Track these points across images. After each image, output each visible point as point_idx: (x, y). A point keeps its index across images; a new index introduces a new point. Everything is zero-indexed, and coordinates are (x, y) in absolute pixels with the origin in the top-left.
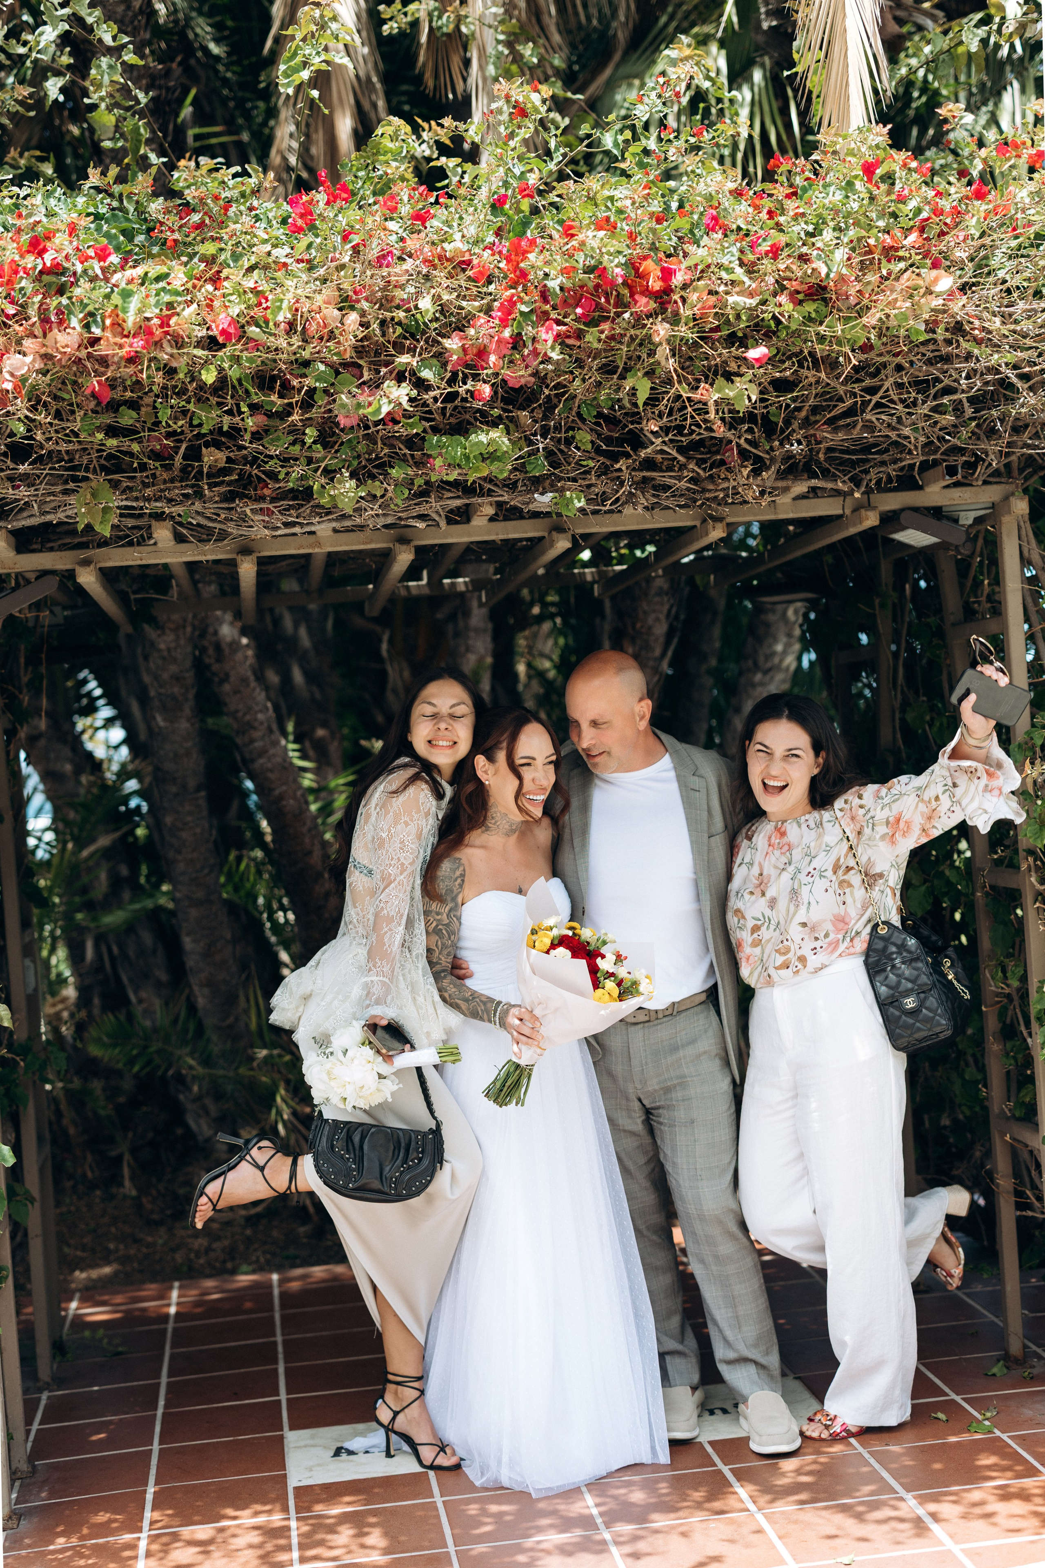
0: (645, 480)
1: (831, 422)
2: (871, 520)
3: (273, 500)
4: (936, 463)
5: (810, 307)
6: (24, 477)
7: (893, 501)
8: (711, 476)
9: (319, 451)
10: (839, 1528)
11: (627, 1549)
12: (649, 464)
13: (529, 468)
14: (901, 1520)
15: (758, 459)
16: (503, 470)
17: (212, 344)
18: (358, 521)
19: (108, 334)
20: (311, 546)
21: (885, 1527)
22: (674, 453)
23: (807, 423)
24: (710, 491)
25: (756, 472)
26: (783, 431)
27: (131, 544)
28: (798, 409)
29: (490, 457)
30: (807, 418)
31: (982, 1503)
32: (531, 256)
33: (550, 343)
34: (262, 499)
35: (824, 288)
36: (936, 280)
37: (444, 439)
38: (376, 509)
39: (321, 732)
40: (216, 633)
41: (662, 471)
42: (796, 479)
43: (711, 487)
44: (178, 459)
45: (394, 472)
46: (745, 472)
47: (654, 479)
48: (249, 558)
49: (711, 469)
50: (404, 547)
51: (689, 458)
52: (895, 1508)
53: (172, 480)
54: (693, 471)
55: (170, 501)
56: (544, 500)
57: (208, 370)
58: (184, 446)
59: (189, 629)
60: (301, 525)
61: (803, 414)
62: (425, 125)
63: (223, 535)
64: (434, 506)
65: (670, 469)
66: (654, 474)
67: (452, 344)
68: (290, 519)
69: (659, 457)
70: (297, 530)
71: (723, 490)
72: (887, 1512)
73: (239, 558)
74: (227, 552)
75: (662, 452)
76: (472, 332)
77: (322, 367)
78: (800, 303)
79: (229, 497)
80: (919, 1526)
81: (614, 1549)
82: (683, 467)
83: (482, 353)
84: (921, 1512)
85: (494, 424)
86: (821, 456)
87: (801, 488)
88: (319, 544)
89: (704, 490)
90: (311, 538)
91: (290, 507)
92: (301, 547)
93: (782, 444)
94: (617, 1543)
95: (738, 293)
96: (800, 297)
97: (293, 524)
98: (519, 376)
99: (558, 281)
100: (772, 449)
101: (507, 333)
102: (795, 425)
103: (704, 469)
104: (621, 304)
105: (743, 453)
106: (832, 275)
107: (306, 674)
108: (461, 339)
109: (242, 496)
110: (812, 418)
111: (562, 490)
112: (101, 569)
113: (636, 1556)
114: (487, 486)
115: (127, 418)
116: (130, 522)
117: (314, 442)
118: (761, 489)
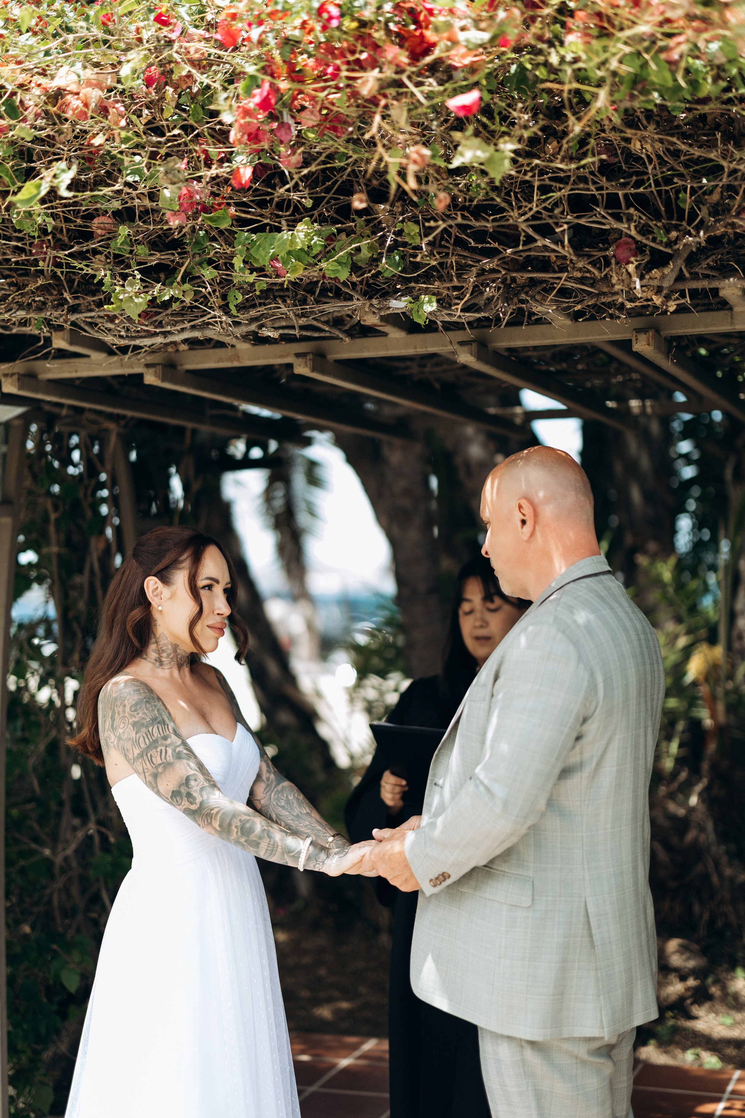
0: (533, 283)
8: (606, 275)
12: (544, 265)
15: (653, 253)
20: (230, 359)
22: (564, 250)
24: (604, 294)
38: (221, 316)
41: (555, 272)
43: (605, 290)
46: (631, 268)
47: (542, 281)
49: (605, 269)
50: (300, 360)
54: (589, 271)
56: (400, 305)
61: (714, 199)
65: (563, 269)
69: (553, 256)
73: (145, 371)
82: (574, 266)
88: (237, 357)
92: (220, 360)
93: (683, 234)
103: (600, 269)
105: (640, 249)
111: (414, 295)
118: (659, 290)
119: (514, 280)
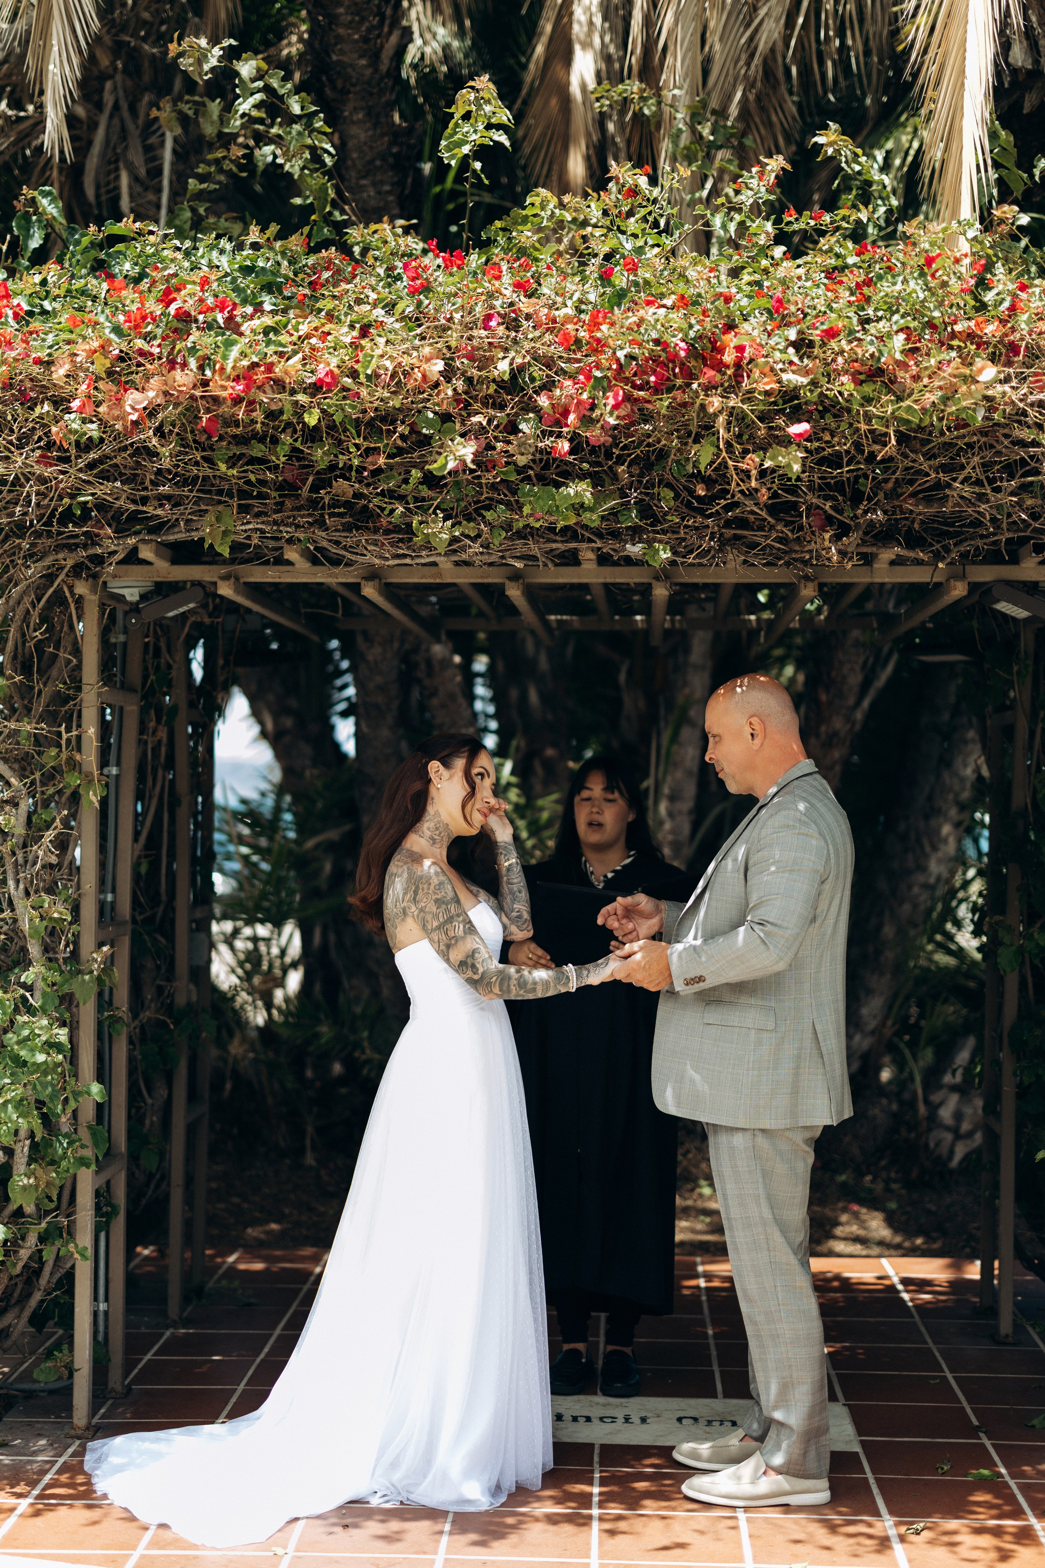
0: (736, 537)
1: (913, 495)
2: (959, 590)
3: (387, 532)
4: (1024, 541)
5: (868, 389)
6: (168, 498)
7: (986, 574)
8: (799, 538)
9: (425, 492)
10: (811, 1535)
11: (607, 1526)
12: (742, 523)
13: (621, 519)
14: (870, 1537)
15: (842, 525)
16: (592, 519)
17: (316, 389)
18: (464, 557)
19: (217, 377)
20: (432, 576)
21: (852, 1541)
22: (764, 514)
23: (893, 495)
24: (796, 552)
25: (836, 538)
26: (870, 499)
27: (267, 563)
28: (886, 481)
29: (579, 508)
30: (894, 489)
31: (955, 1533)
32: (604, 328)
33: (609, 408)
34: (376, 531)
35: (880, 372)
36: (980, 371)
37: (536, 489)
38: (476, 548)
39: (550, 752)
40: (428, 650)
41: (753, 530)
42: (884, 546)
43: (797, 548)
44: (305, 491)
45: (489, 515)
46: (827, 536)
47: (745, 537)
48: (371, 583)
49: (798, 531)
50: (513, 584)
51: (778, 520)
52: (870, 1525)
53: (299, 509)
54: (783, 532)
55: (298, 526)
56: (635, 549)
57: (310, 413)
58: (311, 479)
59: (396, 645)
60: (412, 558)
61: (890, 485)
62: (595, 195)
63: (350, 563)
64: (534, 548)
65: (761, 528)
66: (745, 533)
67: (543, 401)
68: (401, 552)
69: (752, 518)
70: (408, 561)
71: (810, 551)
72: (862, 1529)
73: (363, 583)
74: (356, 577)
75: (752, 512)
76: (558, 392)
77: (431, 415)
78: (861, 383)
79: (348, 528)
80: (884, 1543)
81: (595, 1525)
82: (772, 527)
83: (566, 413)
84: (892, 1532)
85: (582, 477)
86: (916, 526)
87: (887, 555)
88: (440, 575)
89: (792, 551)
90: (433, 569)
91: (401, 540)
92: (423, 577)
93: (866, 512)
94: (601, 1519)
95: (794, 372)
96: (862, 377)
97: (405, 556)
98: (594, 434)
99: (625, 352)
100: (856, 517)
101: (585, 396)
102: (881, 496)
103: (792, 531)
104: (690, 376)
105: (829, 520)
106: (883, 360)
107: (541, 695)
108: (550, 398)
109: (358, 528)
110: (900, 491)
111: (650, 543)
112: (245, 583)
113: (612, 1533)
114: (587, 534)
115: (257, 450)
116: (272, 544)
117: (421, 483)
118: (842, 553)
119: (721, 535)
